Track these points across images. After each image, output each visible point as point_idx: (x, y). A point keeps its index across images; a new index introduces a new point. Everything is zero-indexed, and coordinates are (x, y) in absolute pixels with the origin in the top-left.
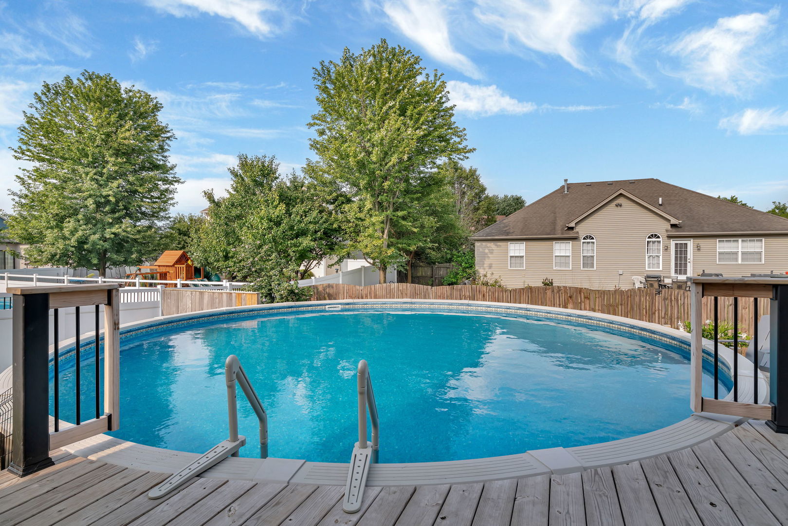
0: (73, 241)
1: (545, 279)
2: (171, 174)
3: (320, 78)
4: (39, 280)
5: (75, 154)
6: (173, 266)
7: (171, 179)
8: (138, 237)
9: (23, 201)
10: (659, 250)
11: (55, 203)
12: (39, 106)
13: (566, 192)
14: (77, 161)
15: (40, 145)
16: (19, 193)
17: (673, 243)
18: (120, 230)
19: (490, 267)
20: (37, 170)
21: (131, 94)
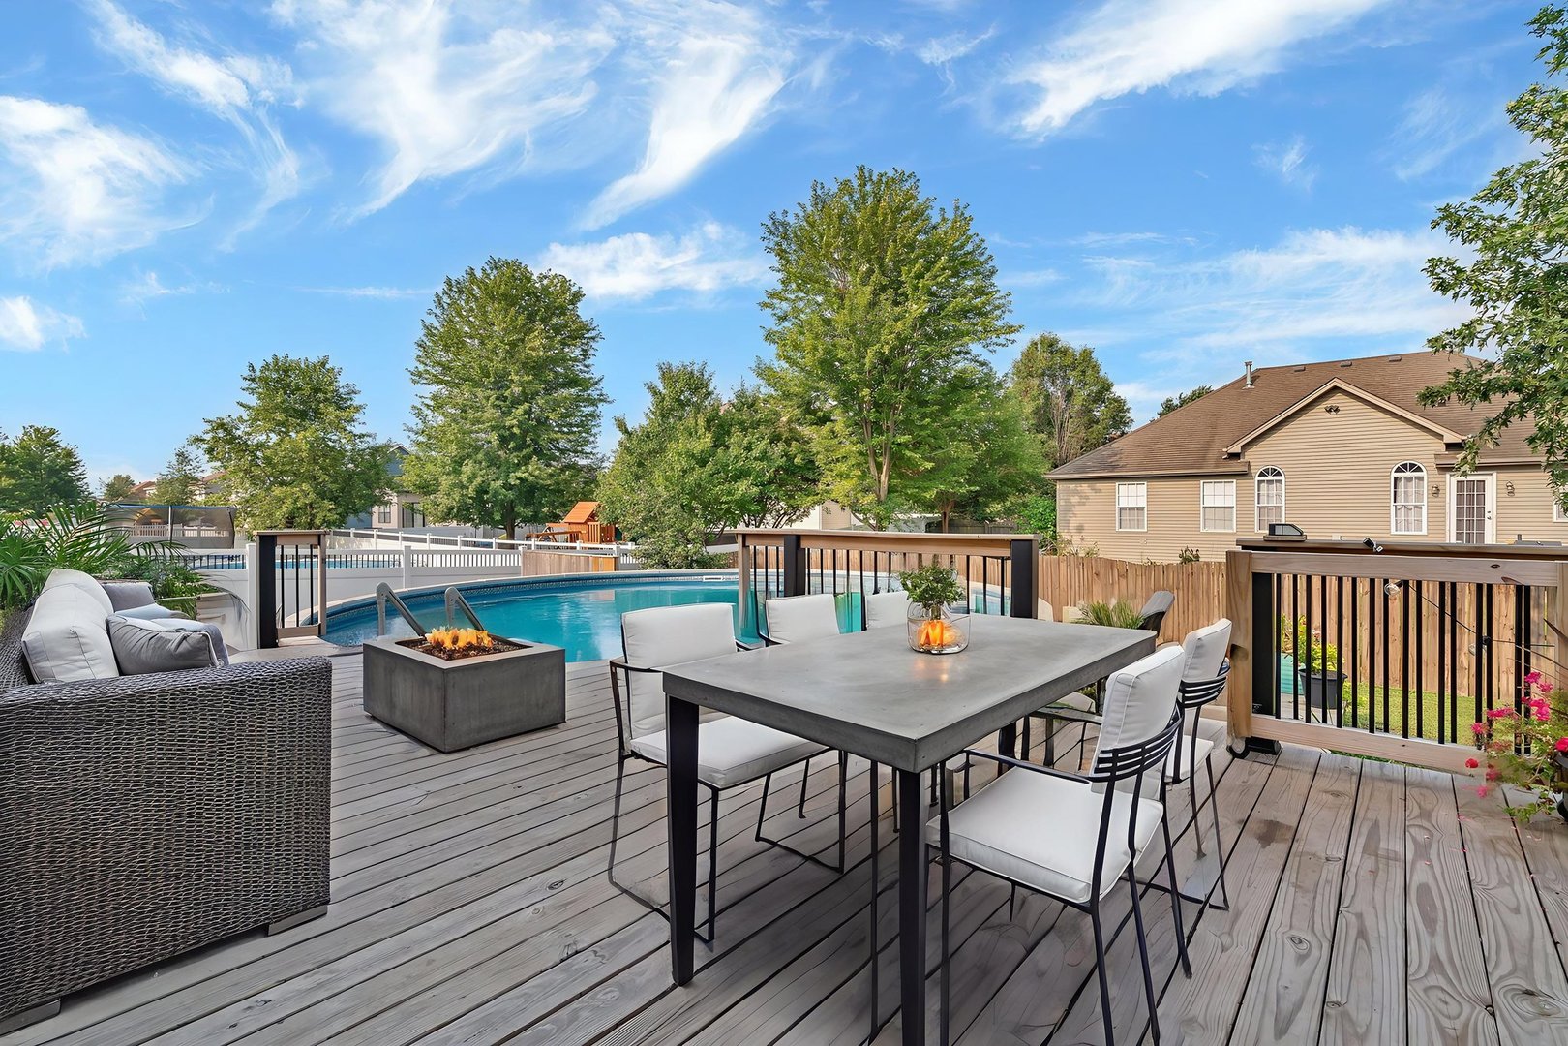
0: (471, 492)
1: (1184, 550)
2: (597, 390)
3: (772, 237)
4: (434, 541)
5: (475, 373)
6: (585, 523)
7: (596, 397)
8: (549, 482)
9: (422, 438)
10: (1419, 495)
11: (452, 441)
12: (438, 311)
13: (1249, 386)
14: (477, 384)
15: (439, 364)
16: (415, 428)
17: (1451, 481)
18: (526, 474)
19: (1080, 529)
20: (434, 398)
21: (545, 282)
